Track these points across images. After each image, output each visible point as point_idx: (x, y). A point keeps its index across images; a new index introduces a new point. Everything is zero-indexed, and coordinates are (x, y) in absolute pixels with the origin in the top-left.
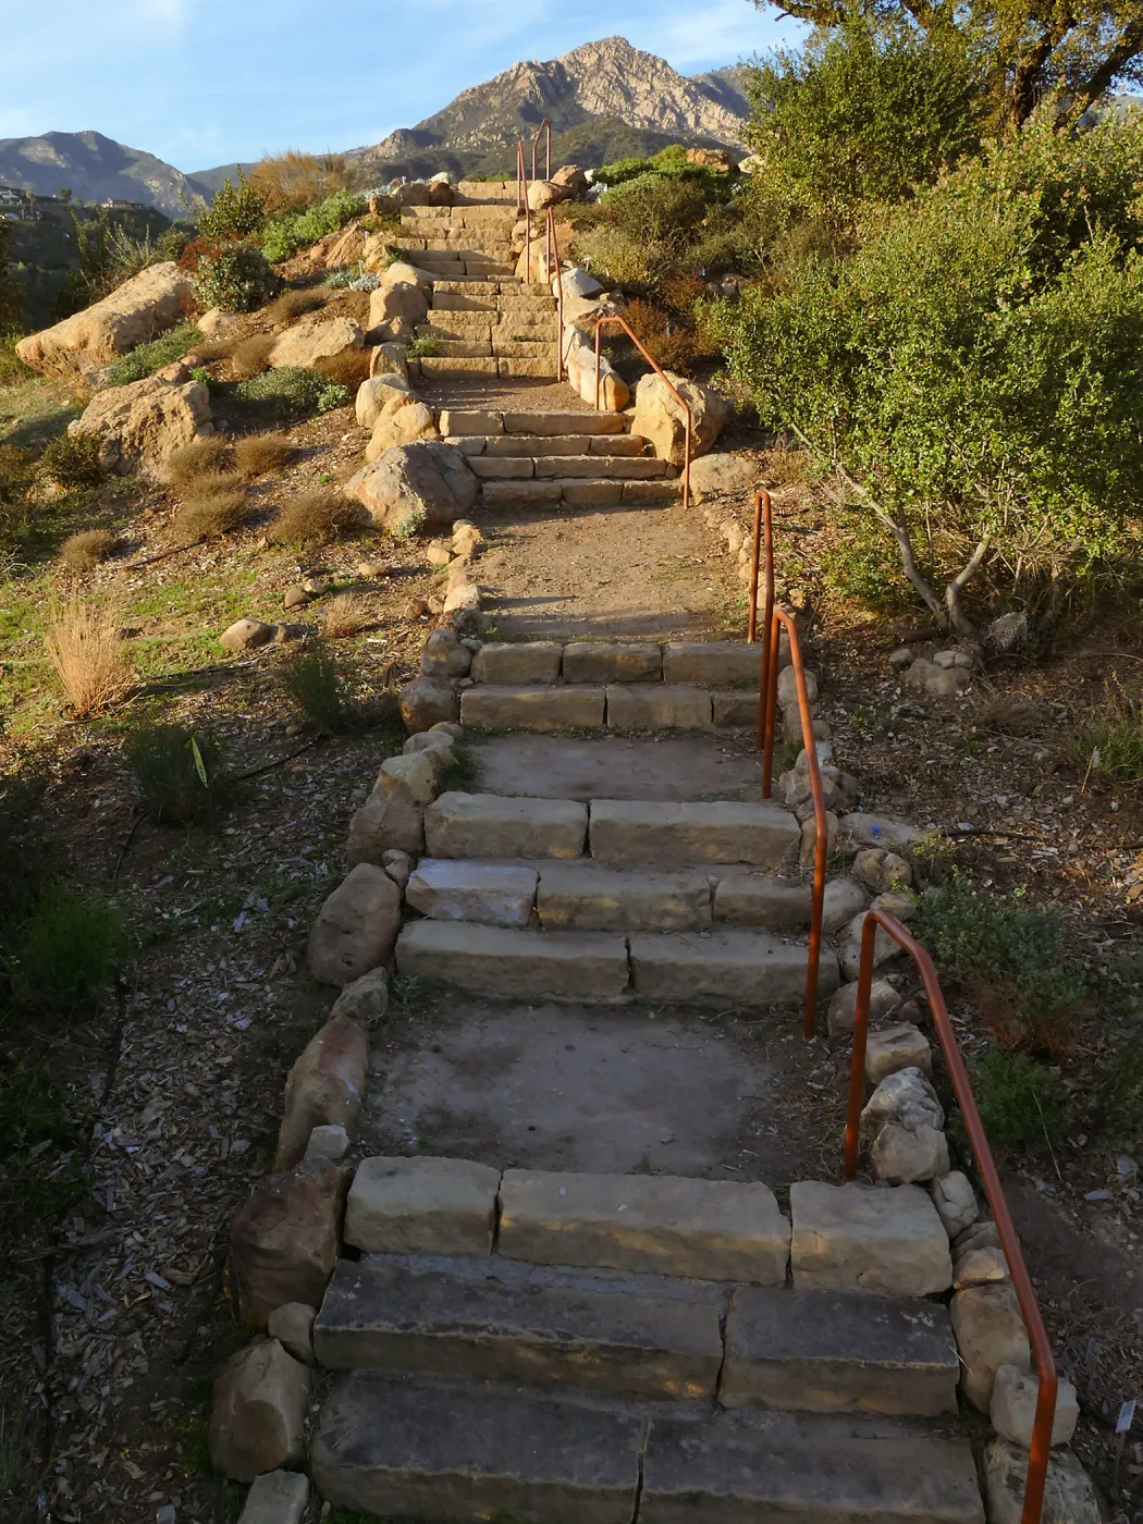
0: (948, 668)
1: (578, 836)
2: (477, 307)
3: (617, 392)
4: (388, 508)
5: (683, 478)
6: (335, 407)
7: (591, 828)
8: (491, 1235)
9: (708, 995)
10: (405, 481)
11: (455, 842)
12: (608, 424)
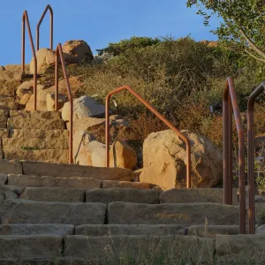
7: (109, 208)
11: (20, 217)
12: (116, 174)
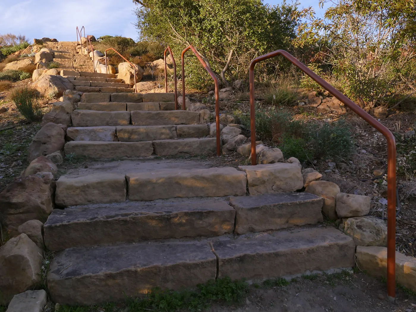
0: (225, 92)
1: (128, 117)
2: (67, 58)
3: (112, 69)
4: (45, 90)
5: (134, 87)
6: (26, 78)
7: (132, 115)
8: (125, 191)
9: (181, 152)
10: (51, 82)
11: (83, 121)
12: (110, 76)
